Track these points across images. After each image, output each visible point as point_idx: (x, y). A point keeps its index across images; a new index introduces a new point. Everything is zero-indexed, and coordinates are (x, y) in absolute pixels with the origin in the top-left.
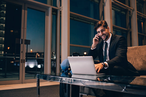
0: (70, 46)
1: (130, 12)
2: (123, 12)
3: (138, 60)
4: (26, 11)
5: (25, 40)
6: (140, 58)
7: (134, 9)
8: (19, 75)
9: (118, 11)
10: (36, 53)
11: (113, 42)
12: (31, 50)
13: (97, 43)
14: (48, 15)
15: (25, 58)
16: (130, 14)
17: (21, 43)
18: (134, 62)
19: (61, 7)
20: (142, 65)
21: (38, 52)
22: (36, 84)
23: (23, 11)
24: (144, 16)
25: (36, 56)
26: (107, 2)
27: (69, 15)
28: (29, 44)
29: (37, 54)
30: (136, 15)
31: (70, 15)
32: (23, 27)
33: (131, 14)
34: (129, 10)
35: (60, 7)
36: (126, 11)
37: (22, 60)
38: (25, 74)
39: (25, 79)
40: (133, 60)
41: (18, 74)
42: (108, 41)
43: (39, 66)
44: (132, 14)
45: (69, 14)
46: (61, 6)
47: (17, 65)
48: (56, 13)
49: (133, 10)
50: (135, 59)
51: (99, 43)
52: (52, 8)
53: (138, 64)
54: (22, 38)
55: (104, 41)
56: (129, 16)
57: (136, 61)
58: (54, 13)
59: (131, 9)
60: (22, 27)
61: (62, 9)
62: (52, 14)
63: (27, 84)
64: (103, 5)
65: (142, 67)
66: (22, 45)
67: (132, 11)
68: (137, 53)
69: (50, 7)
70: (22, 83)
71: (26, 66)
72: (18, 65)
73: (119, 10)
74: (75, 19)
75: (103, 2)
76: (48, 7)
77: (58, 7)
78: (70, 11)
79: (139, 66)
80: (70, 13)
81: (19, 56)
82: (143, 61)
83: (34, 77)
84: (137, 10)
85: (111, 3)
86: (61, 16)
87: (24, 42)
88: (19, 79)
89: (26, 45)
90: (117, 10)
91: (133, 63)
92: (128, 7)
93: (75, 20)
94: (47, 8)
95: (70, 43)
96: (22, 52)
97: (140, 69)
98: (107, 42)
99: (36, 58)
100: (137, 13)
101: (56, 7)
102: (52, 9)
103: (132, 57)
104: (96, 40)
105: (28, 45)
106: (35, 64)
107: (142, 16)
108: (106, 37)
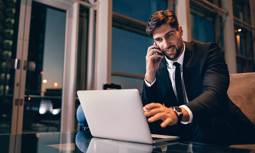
0: (112, 75)
1: (221, 18)
2: (209, 19)
7: (227, 12)
9: (199, 16)
14: (71, 17)
15: (23, 96)
16: (221, 22)
17: (16, 68)
19: (97, 2)
23: (23, 7)
24: (244, 25)
27: (111, 18)
30: (233, 24)
32: (22, 38)
33: (223, 21)
34: (220, 13)
35: (95, 3)
36: (214, 15)
37: (17, 100)
44: (225, 21)
49: (227, 14)
52: (81, 5)
54: (19, 57)
56: (220, 26)
58: (85, 14)
59: (223, 13)
61: (97, 6)
64: (174, 5)
66: (18, 72)
67: (224, 16)
69: (75, 2)
73: (202, 15)
74: (123, 26)
76: (73, 2)
77: (90, 4)
80: (113, 15)
84: (234, 15)
90: (199, 14)
96: (18, 85)
100: (234, 19)
101: (88, 2)
102: (80, 7)
106: (48, 107)
108: (175, 52)
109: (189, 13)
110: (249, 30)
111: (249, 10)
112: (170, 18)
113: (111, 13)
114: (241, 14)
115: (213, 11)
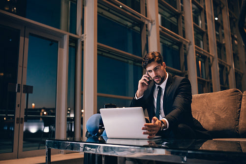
0: (98, 96)
1: (185, 46)
2: (175, 47)
3: (207, 114)
4: (27, 40)
5: (24, 85)
6: (211, 111)
7: (190, 42)
8: (12, 145)
9: (167, 45)
10: (40, 110)
11: (170, 87)
12: (33, 105)
13: (145, 88)
14: (62, 47)
15: (23, 116)
16: (185, 49)
17: (17, 91)
18: (202, 118)
19: (84, 35)
20: (214, 121)
21: (44, 108)
22: (45, 159)
23: (22, 39)
24: (204, 52)
25: (41, 114)
26: (152, 30)
27: (96, 48)
28: (31, 92)
29: (43, 111)
30: (195, 52)
31: (98, 47)
32: (22, 65)
33: (187, 49)
34: (184, 43)
35: (82, 35)
36: (179, 44)
37: (18, 119)
38: (24, 143)
39: (23, 151)
40: (200, 115)
41: (11, 143)
42: (163, 86)
43: (46, 130)
44: (189, 48)
45: (96, 46)
46: (83, 33)
47: (8, 128)
48: (75, 45)
49: (190, 44)
50: (203, 113)
51: (148, 89)
52: (70, 36)
53: (208, 122)
54: (19, 82)
55: (157, 86)
56: (185, 53)
57: (205, 116)
58: (72, 44)
59: (187, 42)
60: (19, 65)
61: (84, 37)
62: (70, 46)
63: (26, 159)
64: (147, 36)
65: (214, 126)
66: (18, 95)
67: (187, 45)
68: (206, 104)
69: (65, 34)
70: (18, 158)
71: (24, 130)
72: (10, 128)
73: (169, 44)
74: (104, 54)
75: (147, 30)
76: (63, 35)
77: (78, 35)
78: (98, 41)
79: (210, 124)
80: (98, 45)
81: (14, 113)
82: (216, 115)
83: (37, 148)
84: (195, 44)
85: (159, 33)
86: (83, 50)
87: (22, 89)
88: (12, 152)
89: (26, 94)
90: (167, 42)
91: (200, 119)
92: (182, 38)
93: (104, 56)
94: (61, 36)
95: (98, 92)
96: (18, 106)
97: (211, 128)
98: (161, 86)
99: (41, 116)
100: (196, 48)
101: (76, 34)
102: (70, 38)
103: (198, 110)
104: (143, 84)
105: (29, 94)
106: (40, 126)
107: (202, 53)
108: (160, 79)
109: (159, 42)
110: (208, 56)
111: (208, 39)
112: (157, 58)
113: (96, 43)
114: (201, 42)
115: (178, 40)
